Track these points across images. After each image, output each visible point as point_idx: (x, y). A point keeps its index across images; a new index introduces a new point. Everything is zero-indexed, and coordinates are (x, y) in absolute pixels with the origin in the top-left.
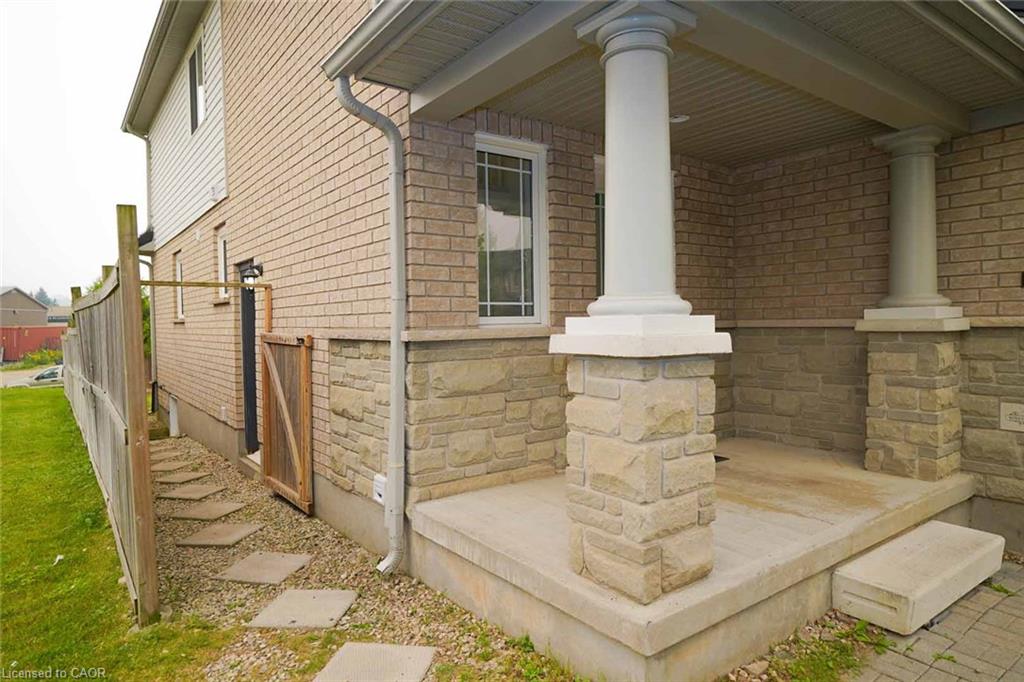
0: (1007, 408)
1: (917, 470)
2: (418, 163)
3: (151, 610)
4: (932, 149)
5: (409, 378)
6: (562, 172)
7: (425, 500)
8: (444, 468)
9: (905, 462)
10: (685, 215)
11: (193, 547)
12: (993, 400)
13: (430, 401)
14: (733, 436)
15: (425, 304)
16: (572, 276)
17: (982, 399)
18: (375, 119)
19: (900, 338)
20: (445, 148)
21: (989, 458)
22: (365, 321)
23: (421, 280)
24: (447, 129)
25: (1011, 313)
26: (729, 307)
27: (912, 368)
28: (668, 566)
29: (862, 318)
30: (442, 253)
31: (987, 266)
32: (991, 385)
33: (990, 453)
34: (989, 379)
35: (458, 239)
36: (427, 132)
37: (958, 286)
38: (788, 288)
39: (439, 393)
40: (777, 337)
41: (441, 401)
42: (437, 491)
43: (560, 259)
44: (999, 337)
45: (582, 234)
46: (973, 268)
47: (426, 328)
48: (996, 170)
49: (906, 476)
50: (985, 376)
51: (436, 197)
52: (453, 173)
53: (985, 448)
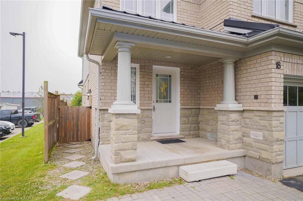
0: (252, 132)
1: (226, 147)
2: (104, 71)
3: (46, 161)
4: (233, 63)
5: (100, 117)
6: (143, 70)
7: (102, 144)
8: (108, 138)
9: (224, 145)
10: (182, 79)
11: (65, 153)
12: (249, 129)
13: (105, 122)
14: (199, 137)
15: (104, 101)
16: (145, 95)
17: (247, 129)
18: (94, 62)
19: (223, 112)
20: (111, 67)
21: (248, 145)
22: (95, 104)
23: (103, 96)
24: (111, 63)
25: (252, 106)
26: (198, 102)
27: (225, 120)
28: (121, 157)
29: (216, 106)
30: (109, 90)
31: (248, 93)
32: (249, 125)
33: (248, 144)
34: (248, 124)
35: (113, 87)
36: (106, 64)
37: (242, 98)
38: (210, 98)
39: (107, 121)
40: (208, 111)
41: (108, 123)
42: (106, 142)
43: (142, 91)
44: (250, 112)
45: (149, 85)
46: (245, 94)
47: (104, 106)
48: (249, 68)
49: (223, 148)
50: (247, 123)
51: (108, 78)
52: (113, 72)
53: (247, 143)
